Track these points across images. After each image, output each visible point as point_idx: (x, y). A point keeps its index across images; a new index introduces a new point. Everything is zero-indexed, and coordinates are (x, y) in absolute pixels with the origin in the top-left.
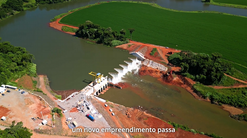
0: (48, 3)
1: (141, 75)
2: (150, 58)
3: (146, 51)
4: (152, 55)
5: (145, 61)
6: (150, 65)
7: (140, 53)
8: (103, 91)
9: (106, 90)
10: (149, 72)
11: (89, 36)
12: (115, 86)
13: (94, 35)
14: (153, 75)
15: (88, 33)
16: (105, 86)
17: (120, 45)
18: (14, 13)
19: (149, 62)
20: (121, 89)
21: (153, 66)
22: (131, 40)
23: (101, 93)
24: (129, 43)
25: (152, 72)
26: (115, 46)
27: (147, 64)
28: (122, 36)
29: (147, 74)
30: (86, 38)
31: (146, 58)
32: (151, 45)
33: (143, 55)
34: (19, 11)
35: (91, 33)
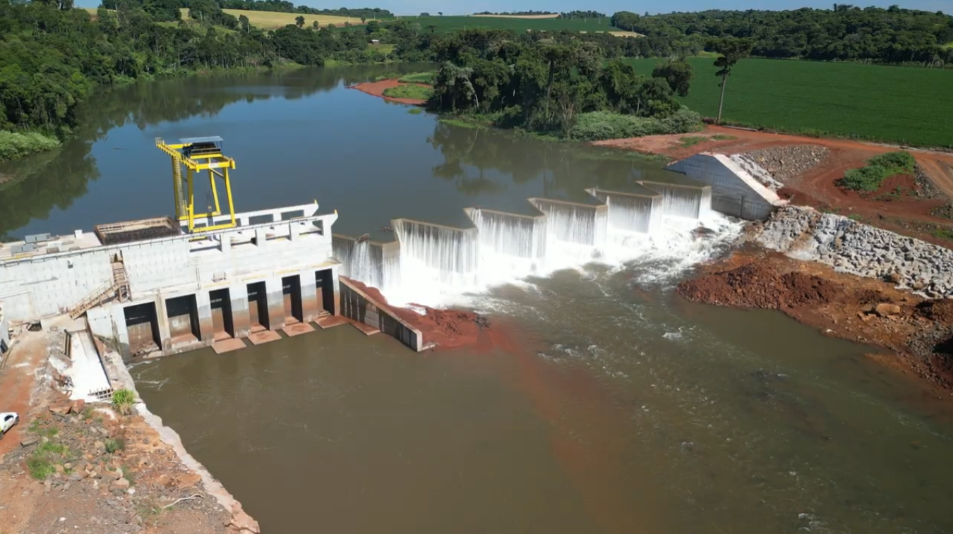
0: (432, 58)
1: (700, 295)
2: (833, 201)
3: (810, 167)
4: (860, 188)
5: (782, 222)
6: (818, 248)
7: (752, 167)
8: (246, 333)
9: (280, 331)
10: (782, 288)
11: (469, 98)
12: (380, 319)
13: (494, 92)
14: (827, 315)
15: (467, 77)
16: (275, 294)
17: (626, 135)
18: (280, 63)
19: (811, 227)
20: (419, 350)
21: (849, 256)
22: (717, 125)
23: (205, 340)
24: (696, 131)
25: (820, 295)
26: (592, 136)
27: (790, 239)
28: (658, 85)
29: (763, 299)
30: (455, 112)
31: (793, 202)
32: (869, 144)
33: (770, 179)
34: (300, 63)
35: (486, 77)
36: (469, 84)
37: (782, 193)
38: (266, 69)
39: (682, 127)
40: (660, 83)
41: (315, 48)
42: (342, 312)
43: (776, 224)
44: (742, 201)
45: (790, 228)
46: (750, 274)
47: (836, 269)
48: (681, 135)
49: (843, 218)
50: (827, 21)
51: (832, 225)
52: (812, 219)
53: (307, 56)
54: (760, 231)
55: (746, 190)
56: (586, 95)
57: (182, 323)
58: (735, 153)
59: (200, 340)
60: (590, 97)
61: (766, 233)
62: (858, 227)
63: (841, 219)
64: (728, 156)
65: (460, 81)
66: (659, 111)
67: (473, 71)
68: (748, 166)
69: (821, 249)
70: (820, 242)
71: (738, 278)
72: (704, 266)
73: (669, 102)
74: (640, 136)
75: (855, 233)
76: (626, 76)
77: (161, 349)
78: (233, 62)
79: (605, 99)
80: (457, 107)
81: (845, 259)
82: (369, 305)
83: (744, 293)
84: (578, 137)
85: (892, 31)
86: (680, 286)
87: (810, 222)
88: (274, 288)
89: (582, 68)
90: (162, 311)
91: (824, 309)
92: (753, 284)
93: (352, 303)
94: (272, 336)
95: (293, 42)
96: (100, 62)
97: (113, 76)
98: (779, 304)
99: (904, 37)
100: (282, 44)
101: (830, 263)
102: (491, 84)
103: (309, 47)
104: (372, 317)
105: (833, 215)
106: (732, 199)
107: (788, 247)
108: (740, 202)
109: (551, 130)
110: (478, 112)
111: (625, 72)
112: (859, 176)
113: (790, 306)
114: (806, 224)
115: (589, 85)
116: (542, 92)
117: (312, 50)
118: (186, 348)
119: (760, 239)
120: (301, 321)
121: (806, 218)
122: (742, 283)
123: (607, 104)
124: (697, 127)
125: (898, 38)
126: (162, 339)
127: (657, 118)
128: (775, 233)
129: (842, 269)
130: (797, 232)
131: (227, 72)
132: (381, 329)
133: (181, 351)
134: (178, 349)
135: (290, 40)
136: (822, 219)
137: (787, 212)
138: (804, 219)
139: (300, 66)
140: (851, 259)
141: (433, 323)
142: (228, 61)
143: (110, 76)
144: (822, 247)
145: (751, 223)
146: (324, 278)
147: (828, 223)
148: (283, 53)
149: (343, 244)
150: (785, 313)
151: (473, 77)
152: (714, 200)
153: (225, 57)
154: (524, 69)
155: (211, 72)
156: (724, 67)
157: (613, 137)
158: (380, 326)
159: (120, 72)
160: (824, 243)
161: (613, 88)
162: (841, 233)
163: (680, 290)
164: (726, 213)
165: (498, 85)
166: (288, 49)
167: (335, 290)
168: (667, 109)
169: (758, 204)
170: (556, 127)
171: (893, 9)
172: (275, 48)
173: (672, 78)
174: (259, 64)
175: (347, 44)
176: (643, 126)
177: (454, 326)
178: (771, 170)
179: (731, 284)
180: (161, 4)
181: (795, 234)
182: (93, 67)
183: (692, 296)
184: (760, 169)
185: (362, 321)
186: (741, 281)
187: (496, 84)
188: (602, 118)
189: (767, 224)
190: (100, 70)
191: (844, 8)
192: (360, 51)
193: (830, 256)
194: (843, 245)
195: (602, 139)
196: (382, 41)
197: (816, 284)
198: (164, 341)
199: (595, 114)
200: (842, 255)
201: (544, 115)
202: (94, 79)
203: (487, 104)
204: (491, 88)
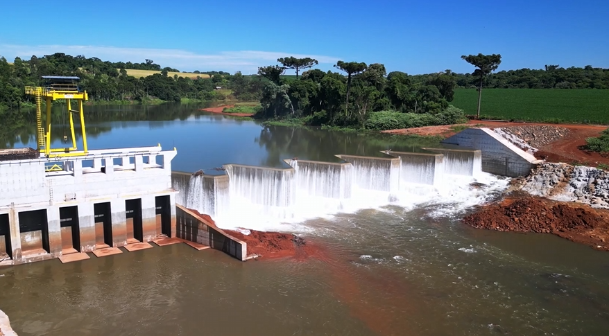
1: (483, 224)
2: (581, 159)
3: (557, 140)
4: (601, 150)
5: (542, 175)
6: (574, 192)
7: (512, 137)
8: (91, 248)
9: (122, 248)
10: (552, 216)
11: (287, 107)
12: (210, 236)
13: (306, 102)
14: (595, 236)
15: (285, 91)
16: (119, 215)
17: (408, 126)
18: (147, 99)
19: (566, 177)
20: (243, 259)
21: (602, 196)
22: (477, 119)
23: (53, 252)
24: (462, 123)
25: (585, 223)
26: (381, 126)
27: (550, 187)
28: (430, 90)
29: (537, 225)
30: (277, 118)
31: (547, 161)
32: (598, 126)
33: (527, 145)
34: (163, 99)
35: (299, 91)
36: (287, 96)
37: (537, 155)
38: (136, 102)
39: (450, 119)
40: (432, 89)
41: (174, 89)
42: (178, 235)
43: (537, 176)
44: (506, 162)
45: (549, 179)
46: (524, 206)
47: (593, 206)
48: (450, 126)
49: (592, 168)
50: (541, 75)
51: (584, 174)
52: (567, 170)
53: (167, 94)
54: (524, 183)
55: (509, 154)
56: (376, 99)
57: (33, 238)
58: (498, 127)
59: (49, 252)
60: (378, 101)
61: (529, 184)
62: (606, 174)
63: (591, 170)
64: (492, 130)
65: (280, 95)
66: (432, 108)
67: (289, 87)
68: (508, 136)
69: (577, 193)
70: (575, 188)
71: (514, 210)
72: (483, 207)
73: (440, 102)
74: (418, 126)
75: (604, 178)
76: (406, 86)
77: (12, 259)
78: (112, 97)
79: (390, 103)
80: (278, 115)
81: (600, 199)
82: (201, 224)
83: (520, 221)
84: (371, 127)
85: (590, 80)
86: (465, 218)
87: (564, 174)
88: (118, 210)
89: (372, 81)
90: (14, 224)
91: (590, 233)
92: (527, 213)
93: (187, 225)
94: (115, 250)
95: (158, 84)
96: (11, 91)
97: (21, 102)
98: (551, 229)
99: (599, 84)
100: (149, 86)
101: (587, 202)
102: (304, 96)
103: (170, 88)
104: (203, 235)
105: (583, 167)
106: (498, 161)
107: (549, 193)
108: (505, 164)
109: (349, 124)
110: (293, 117)
111: (404, 84)
112: (599, 142)
113: (561, 231)
114: (561, 175)
115: (378, 93)
116: (343, 98)
117: (172, 90)
118: (35, 258)
119: (524, 189)
120: (142, 241)
121: (562, 170)
122: (518, 214)
123: (392, 107)
124: (462, 120)
125: (595, 84)
126: (13, 249)
127: (431, 114)
128: (537, 184)
129: (598, 206)
130: (555, 182)
131: (107, 103)
132: (211, 246)
133: (30, 261)
134: (28, 259)
135: (156, 83)
136: (575, 170)
137: (545, 168)
138: (560, 171)
139: (162, 101)
140: (604, 198)
141: (257, 240)
142: (110, 96)
143: (18, 102)
144: (578, 191)
145: (515, 179)
146: (163, 203)
147: (580, 173)
148: (150, 92)
149: (181, 178)
150: (558, 235)
151: (290, 92)
152: (483, 163)
153: (107, 93)
154: (328, 83)
155: (95, 103)
156: (480, 76)
157: (398, 127)
158: (210, 243)
159: (26, 100)
160: (580, 188)
161: (396, 96)
162: (592, 180)
163: (466, 221)
164: (494, 173)
165: (309, 97)
166: (154, 90)
167: (172, 214)
168: (439, 107)
169: (520, 164)
170: (354, 123)
171: (588, 68)
172: (144, 88)
173: (441, 87)
174: (132, 99)
175: (198, 88)
176: (421, 119)
177: (275, 243)
178: (527, 140)
179: (509, 215)
180: (63, 60)
181: (554, 183)
182: (6, 96)
183: (477, 224)
184: (518, 139)
185: (195, 241)
186: (517, 212)
187: (307, 96)
188: (388, 115)
189: (529, 178)
190: (10, 98)
191: (553, 67)
192: (206, 92)
193: (586, 197)
194: (596, 188)
195: (390, 129)
196: (223, 88)
197: (580, 213)
198: (15, 251)
199: (383, 112)
200: (596, 195)
201: (345, 115)
202: (5, 104)
203: (300, 112)
204: (303, 99)
